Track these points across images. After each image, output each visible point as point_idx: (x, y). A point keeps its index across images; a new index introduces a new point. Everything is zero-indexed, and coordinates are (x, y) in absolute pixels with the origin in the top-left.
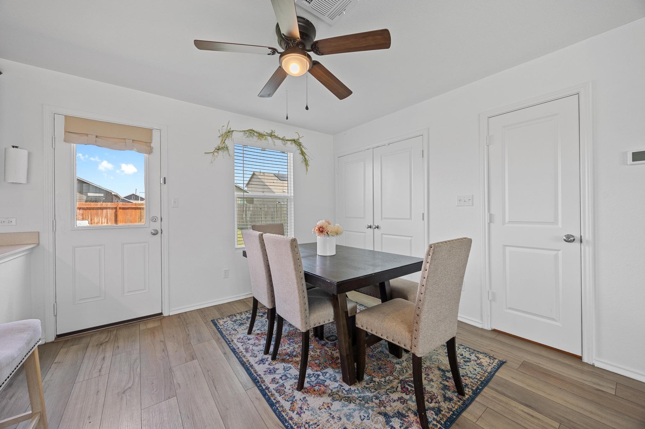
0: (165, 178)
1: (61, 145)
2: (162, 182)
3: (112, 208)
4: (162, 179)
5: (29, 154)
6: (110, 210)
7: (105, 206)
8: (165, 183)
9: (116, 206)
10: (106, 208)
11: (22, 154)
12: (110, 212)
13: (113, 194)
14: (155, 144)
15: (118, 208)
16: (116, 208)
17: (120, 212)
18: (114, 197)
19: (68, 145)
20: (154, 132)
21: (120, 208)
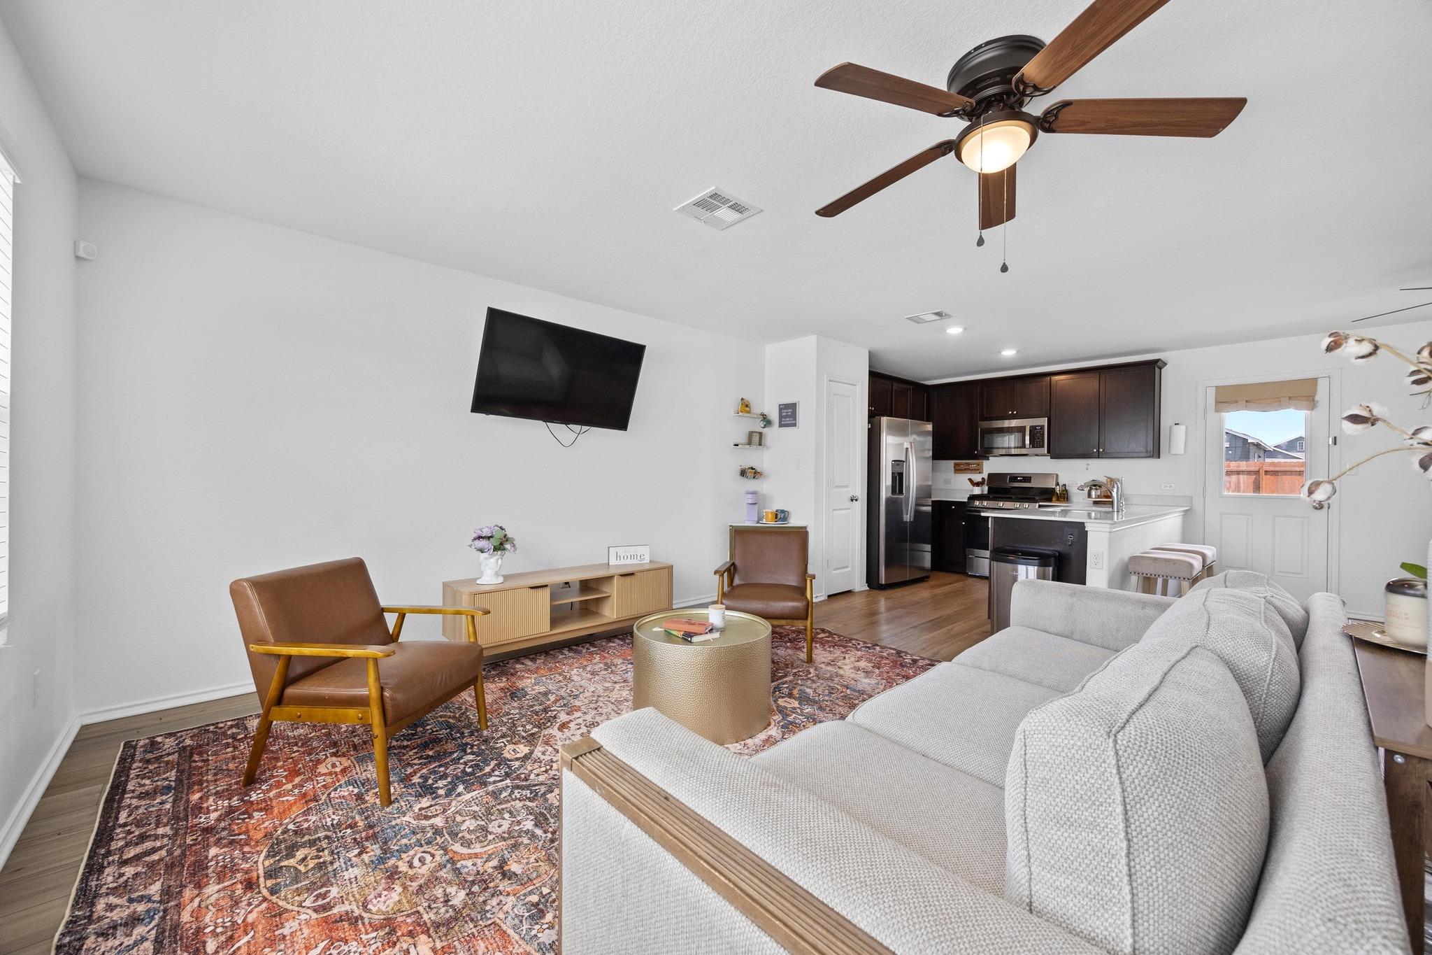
0: (1335, 438)
1: (1212, 415)
2: (1330, 443)
3: (1249, 473)
4: (1330, 439)
5: (1187, 428)
6: (1245, 476)
7: (1235, 469)
8: (1335, 444)
9: (1257, 469)
10: (1238, 473)
11: (1182, 429)
12: (1244, 482)
13: (1249, 441)
14: (1321, 395)
15: (1262, 473)
16: (1257, 473)
17: (1265, 479)
18: (1252, 449)
19: (1218, 414)
20: (1320, 382)
21: (1266, 472)
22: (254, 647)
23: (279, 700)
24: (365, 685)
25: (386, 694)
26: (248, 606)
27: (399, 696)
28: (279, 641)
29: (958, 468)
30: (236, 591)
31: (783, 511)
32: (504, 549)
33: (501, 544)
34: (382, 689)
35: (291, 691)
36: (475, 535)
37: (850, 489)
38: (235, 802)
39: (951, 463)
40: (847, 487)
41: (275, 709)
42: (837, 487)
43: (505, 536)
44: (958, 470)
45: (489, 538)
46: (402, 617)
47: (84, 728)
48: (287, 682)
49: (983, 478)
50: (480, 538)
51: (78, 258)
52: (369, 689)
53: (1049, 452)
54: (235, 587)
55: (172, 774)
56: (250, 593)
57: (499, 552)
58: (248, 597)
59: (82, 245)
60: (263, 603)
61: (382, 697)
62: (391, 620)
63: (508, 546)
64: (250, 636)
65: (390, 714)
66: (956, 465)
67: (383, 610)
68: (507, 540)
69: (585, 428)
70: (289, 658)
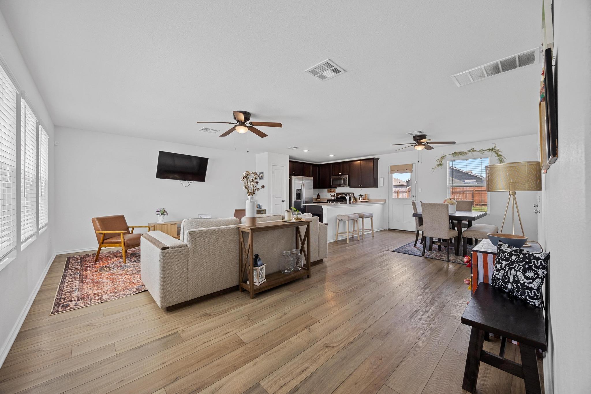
2: (415, 183)
4: (415, 181)
5: (384, 178)
11: (382, 179)
14: (413, 169)
22: (97, 232)
23: (103, 243)
24: (121, 239)
25: (125, 241)
26: (96, 224)
27: (128, 242)
28: (102, 231)
29: (328, 191)
30: (93, 220)
31: (259, 205)
32: (164, 214)
33: (163, 213)
34: (124, 240)
35: (105, 241)
36: (157, 211)
37: (282, 198)
38: (93, 263)
39: (326, 190)
40: (281, 197)
41: (102, 245)
42: (276, 197)
43: (164, 211)
44: (329, 192)
45: (160, 211)
46: (133, 229)
47: (57, 255)
48: (104, 240)
49: (335, 195)
50: (158, 211)
51: (55, 145)
52: (121, 240)
53: (349, 185)
54: (93, 219)
55: (80, 261)
56: (96, 220)
57: (163, 215)
58: (95, 221)
59: (56, 142)
60: (99, 223)
61: (124, 241)
62: (130, 229)
63: (165, 213)
64: (96, 229)
65: (126, 245)
66: (328, 190)
67: (128, 227)
68: (165, 212)
69: (192, 182)
70: (105, 234)
